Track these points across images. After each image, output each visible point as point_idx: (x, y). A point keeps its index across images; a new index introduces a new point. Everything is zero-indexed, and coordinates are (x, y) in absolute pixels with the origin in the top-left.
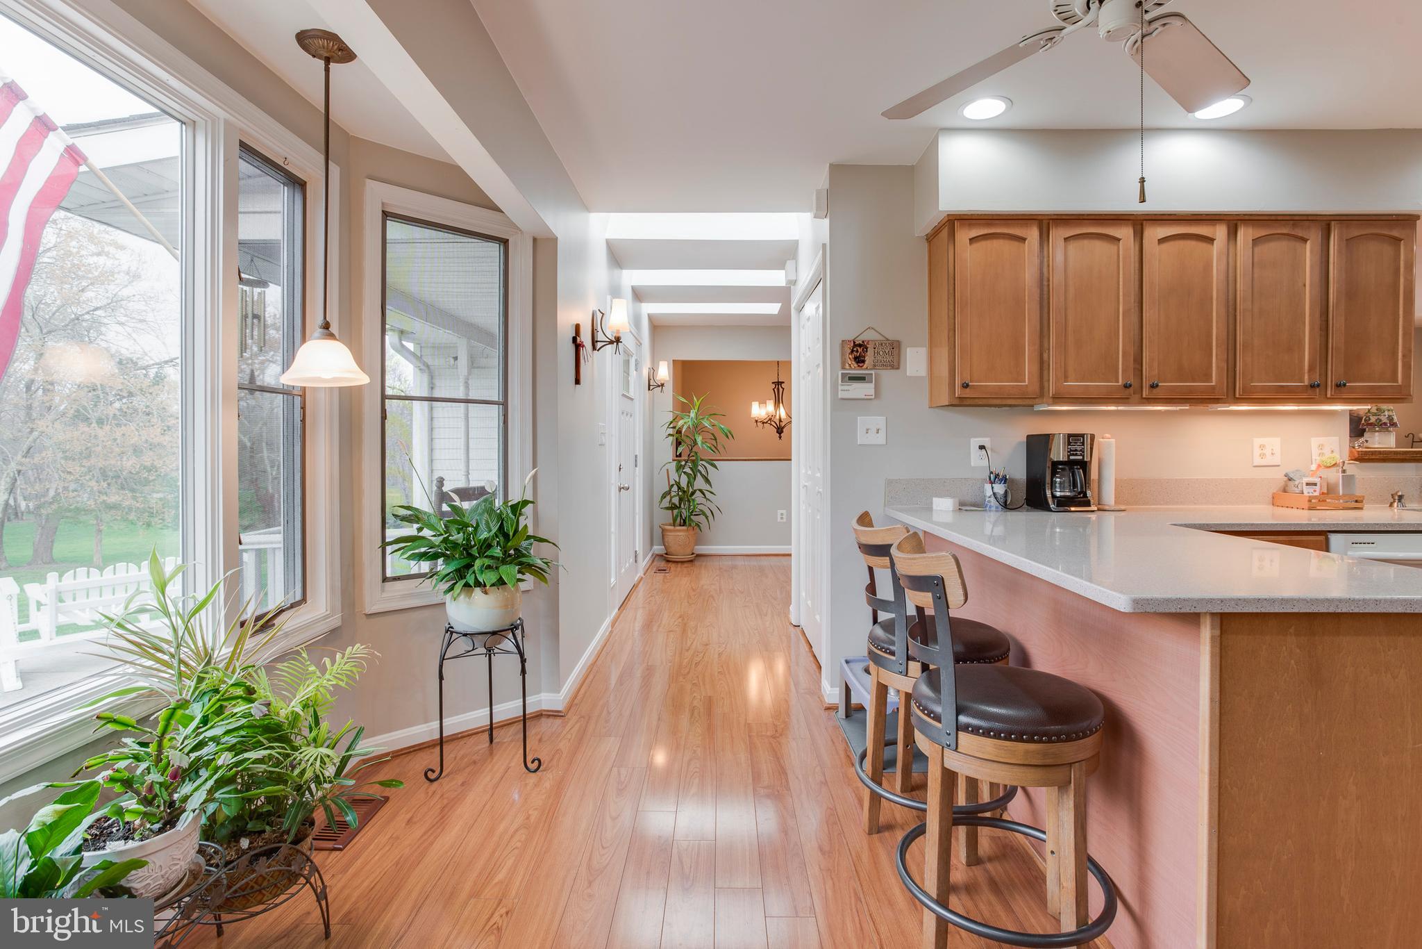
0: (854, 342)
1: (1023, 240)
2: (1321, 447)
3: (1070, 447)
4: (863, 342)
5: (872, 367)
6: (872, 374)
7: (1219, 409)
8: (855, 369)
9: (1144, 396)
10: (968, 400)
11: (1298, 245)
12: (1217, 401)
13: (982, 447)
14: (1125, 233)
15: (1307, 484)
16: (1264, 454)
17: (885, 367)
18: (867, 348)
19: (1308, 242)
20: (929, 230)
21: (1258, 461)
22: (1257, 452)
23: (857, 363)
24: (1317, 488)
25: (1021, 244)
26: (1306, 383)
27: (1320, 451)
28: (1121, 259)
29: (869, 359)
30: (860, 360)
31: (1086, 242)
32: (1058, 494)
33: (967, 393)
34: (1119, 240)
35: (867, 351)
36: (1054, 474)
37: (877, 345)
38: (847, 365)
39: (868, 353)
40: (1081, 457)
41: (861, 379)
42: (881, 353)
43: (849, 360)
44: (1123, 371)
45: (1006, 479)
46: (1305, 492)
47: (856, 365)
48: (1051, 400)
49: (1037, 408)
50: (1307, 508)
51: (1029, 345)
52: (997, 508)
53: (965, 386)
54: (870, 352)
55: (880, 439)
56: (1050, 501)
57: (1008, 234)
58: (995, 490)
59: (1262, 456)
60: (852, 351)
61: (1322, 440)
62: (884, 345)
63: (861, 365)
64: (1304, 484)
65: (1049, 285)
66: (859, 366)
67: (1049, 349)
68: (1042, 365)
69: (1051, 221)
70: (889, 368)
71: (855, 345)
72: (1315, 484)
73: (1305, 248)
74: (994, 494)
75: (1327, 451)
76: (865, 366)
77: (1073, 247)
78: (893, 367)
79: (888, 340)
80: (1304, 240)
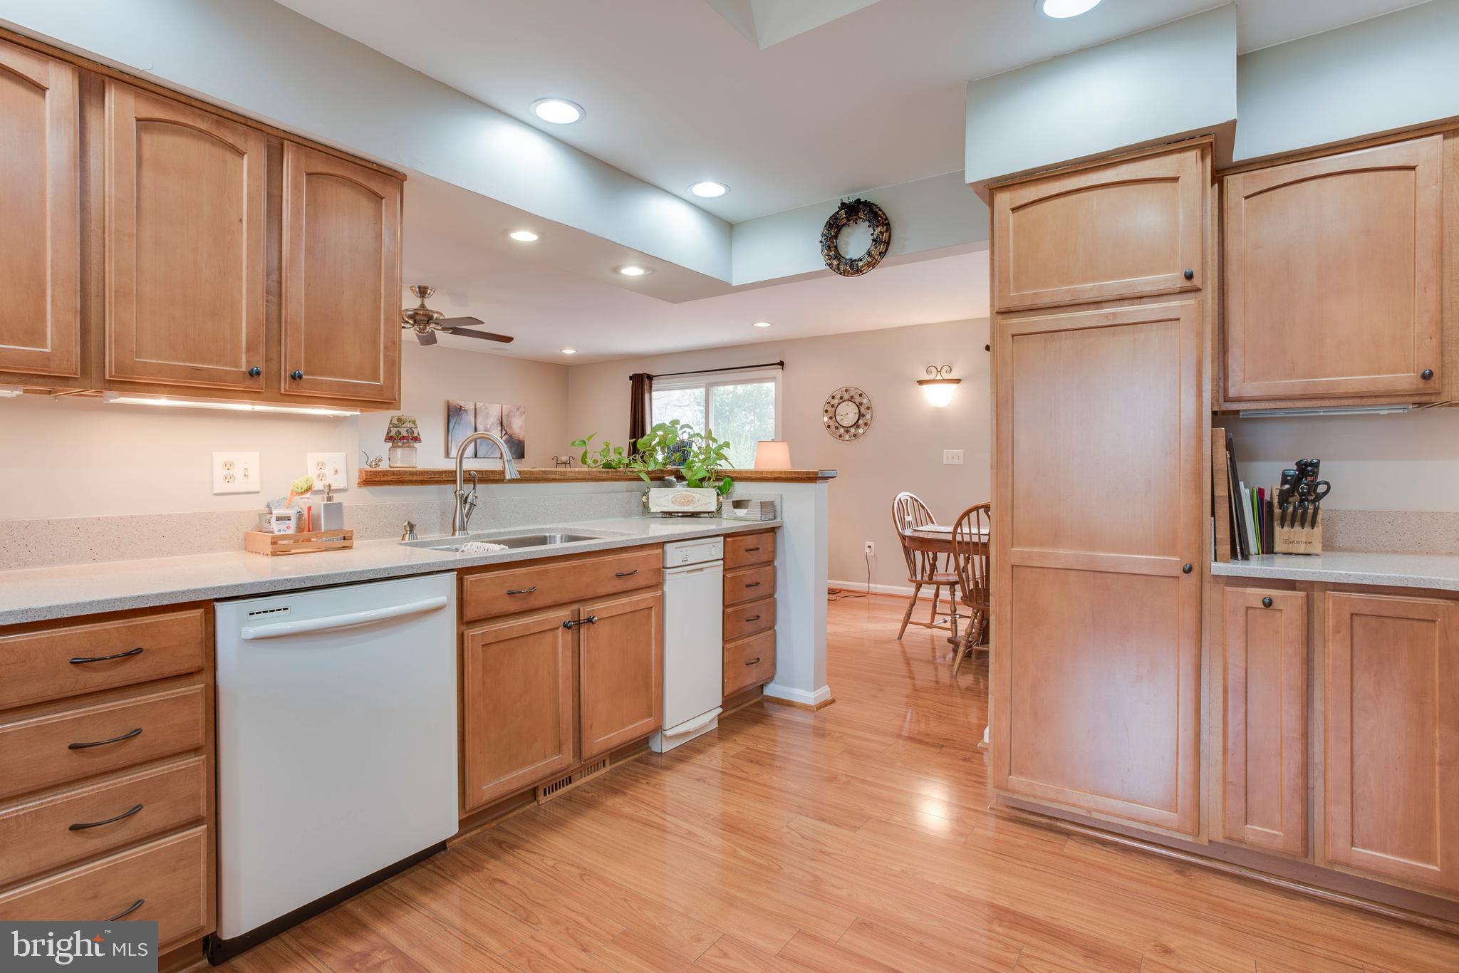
2: (321, 465)
7: (112, 401)
11: (230, 157)
15: (279, 518)
16: (231, 476)
19: (246, 156)
21: (220, 486)
22: (219, 472)
24: (293, 523)
26: (244, 369)
27: (319, 472)
46: (275, 529)
50: (270, 553)
59: (228, 478)
61: (321, 456)
72: (289, 518)
73: (242, 164)
75: (329, 471)
80: (242, 154)
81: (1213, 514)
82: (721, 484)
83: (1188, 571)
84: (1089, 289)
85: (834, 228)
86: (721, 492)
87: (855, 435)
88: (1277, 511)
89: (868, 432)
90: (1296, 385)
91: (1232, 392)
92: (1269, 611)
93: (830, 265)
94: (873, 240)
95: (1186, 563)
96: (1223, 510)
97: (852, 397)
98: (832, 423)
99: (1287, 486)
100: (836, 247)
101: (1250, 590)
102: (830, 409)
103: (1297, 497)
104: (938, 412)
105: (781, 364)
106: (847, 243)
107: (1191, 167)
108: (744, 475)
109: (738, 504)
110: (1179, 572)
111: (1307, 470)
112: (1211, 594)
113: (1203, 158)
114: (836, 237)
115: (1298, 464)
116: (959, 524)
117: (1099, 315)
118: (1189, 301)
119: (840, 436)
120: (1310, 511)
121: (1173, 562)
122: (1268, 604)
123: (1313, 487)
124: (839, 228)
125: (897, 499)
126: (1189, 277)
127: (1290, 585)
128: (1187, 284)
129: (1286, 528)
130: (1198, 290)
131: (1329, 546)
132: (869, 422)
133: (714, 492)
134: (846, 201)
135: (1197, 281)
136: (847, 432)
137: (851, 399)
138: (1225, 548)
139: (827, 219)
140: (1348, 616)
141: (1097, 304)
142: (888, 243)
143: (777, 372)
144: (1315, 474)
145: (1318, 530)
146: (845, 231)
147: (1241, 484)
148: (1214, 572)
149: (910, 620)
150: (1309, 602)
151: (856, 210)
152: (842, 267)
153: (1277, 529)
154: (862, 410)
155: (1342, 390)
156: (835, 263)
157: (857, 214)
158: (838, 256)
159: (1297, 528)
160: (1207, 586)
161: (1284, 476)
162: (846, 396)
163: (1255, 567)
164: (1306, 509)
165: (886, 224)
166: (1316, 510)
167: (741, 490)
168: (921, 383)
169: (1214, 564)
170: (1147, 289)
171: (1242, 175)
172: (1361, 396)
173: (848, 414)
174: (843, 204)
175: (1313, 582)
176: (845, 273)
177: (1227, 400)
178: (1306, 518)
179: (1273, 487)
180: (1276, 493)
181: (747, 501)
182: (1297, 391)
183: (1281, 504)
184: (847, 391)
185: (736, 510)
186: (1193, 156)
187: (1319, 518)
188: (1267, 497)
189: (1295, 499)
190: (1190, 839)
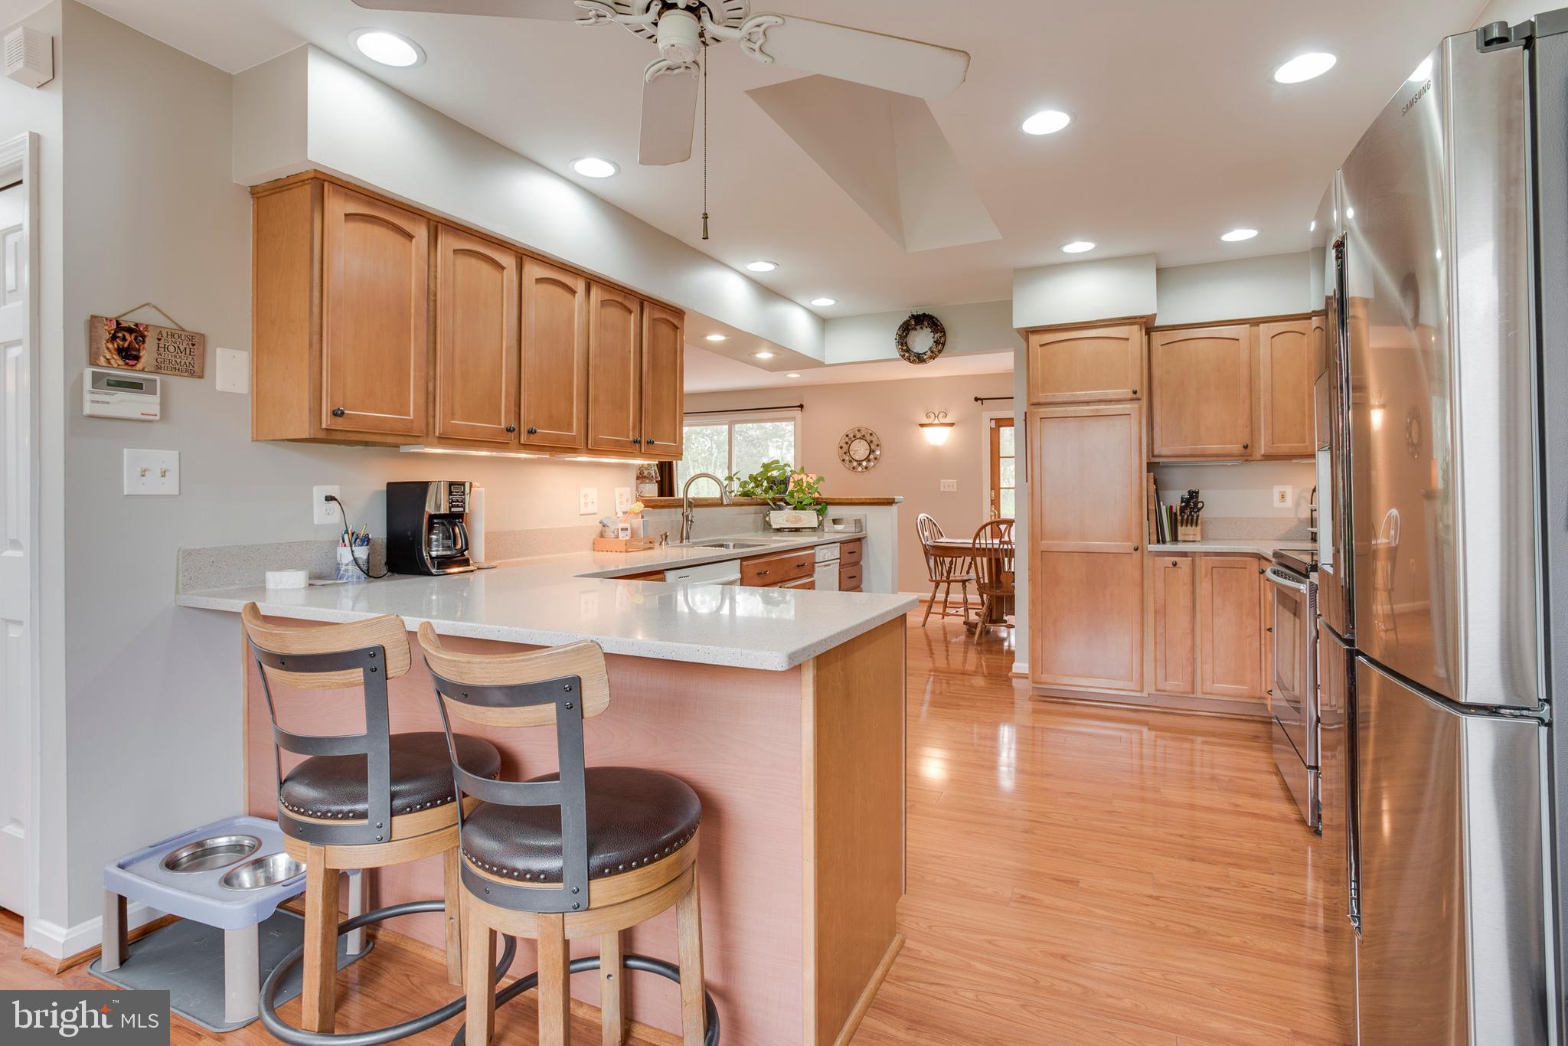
0: (118, 323)
1: (410, 237)
2: (621, 496)
3: (451, 497)
4: (136, 325)
5: (153, 369)
6: (155, 381)
7: (566, 459)
8: (118, 367)
9: (522, 442)
10: (337, 433)
11: (627, 315)
12: (574, 450)
13: (330, 498)
14: (508, 261)
15: (622, 529)
16: (587, 503)
17: (177, 373)
18: (144, 337)
19: (633, 314)
20: (260, 181)
21: (584, 510)
22: (582, 501)
23: (124, 358)
24: (629, 532)
25: (408, 242)
26: (631, 439)
27: (621, 500)
28: (505, 290)
29: (148, 354)
30: (129, 355)
31: (474, 262)
32: (434, 554)
33: (339, 423)
34: (503, 268)
35: (144, 342)
36: (431, 529)
37: (165, 335)
38: (102, 359)
39: (146, 345)
40: (462, 509)
41: (135, 386)
42: (171, 349)
43: (106, 351)
44: (506, 412)
45: (369, 539)
46: (620, 536)
47: (121, 362)
48: (436, 440)
49: (404, 449)
50: (623, 551)
51: (415, 370)
52: (359, 578)
53: (337, 414)
54: (150, 343)
55: (170, 486)
56: (429, 562)
57: (393, 224)
58: (356, 556)
59: (586, 505)
60: (114, 338)
61: (622, 490)
62: (176, 336)
63: (131, 362)
64: (620, 530)
65: (435, 301)
66: (127, 364)
67: (435, 379)
68: (430, 398)
69: (440, 224)
70: (186, 374)
71: (119, 327)
72: (627, 529)
73: (631, 319)
74: (355, 559)
75: (624, 500)
76: (139, 366)
77: (463, 261)
78: (192, 374)
79: (183, 330)
80: (630, 312)
81: (1148, 519)
82: (819, 507)
83: (1136, 549)
84: (1082, 394)
85: (906, 329)
86: (820, 513)
87: (866, 468)
88: (1179, 518)
89: (878, 465)
90: (1187, 449)
91: (1156, 453)
92: (1175, 569)
93: (903, 356)
94: (935, 342)
95: (1135, 545)
96: (1153, 517)
97: (864, 436)
98: (847, 458)
99: (1183, 504)
100: (906, 343)
101: (1166, 558)
102: (845, 446)
103: (1189, 510)
104: (936, 451)
105: (801, 406)
106: (914, 341)
107: (1135, 333)
108: (837, 501)
109: (835, 522)
110: (1132, 551)
111: (1193, 495)
112: (1148, 562)
113: (1141, 330)
114: (906, 336)
115: (1189, 492)
116: (978, 535)
117: (1089, 410)
118: (1135, 405)
119: (854, 468)
120: (1195, 518)
121: (1128, 546)
122: (1175, 564)
123: (1196, 504)
124: (909, 330)
125: (919, 520)
126: (1135, 392)
127: (1184, 554)
128: (1134, 396)
129: (1184, 527)
130: (1139, 399)
131: (1204, 538)
132: (878, 457)
133: (814, 513)
134: (915, 314)
135: (1138, 395)
136: (860, 465)
137: (863, 437)
138: (1154, 537)
139: (901, 323)
140: (1210, 568)
141: (1088, 403)
142: (944, 344)
143: (797, 413)
144: (1197, 497)
145: (1199, 527)
146: (912, 333)
147: (1161, 503)
148: (1149, 549)
149: (932, 611)
150: (1193, 562)
151: (921, 320)
152: (912, 358)
153: (1179, 528)
154: (873, 447)
155: (1209, 452)
156: (907, 355)
157: (922, 322)
158: (908, 350)
159: (1189, 527)
160: (1145, 558)
161: (1182, 498)
162: (859, 435)
163: (1169, 547)
164: (1193, 516)
165: (943, 331)
166: (1198, 516)
167: (833, 512)
168: (922, 425)
169: (1149, 546)
170: (1114, 397)
171: (1159, 333)
172: (1217, 456)
173: (860, 450)
174: (913, 315)
175: (1195, 552)
176: (913, 362)
177: (1153, 456)
178: (1193, 521)
179: (1177, 504)
180: (1178, 508)
181: (842, 519)
182: (1187, 453)
183: (1181, 514)
184: (859, 430)
185: (835, 526)
186: (1136, 328)
187: (1199, 521)
188: (1174, 511)
189: (1188, 511)
190: (1138, 694)
